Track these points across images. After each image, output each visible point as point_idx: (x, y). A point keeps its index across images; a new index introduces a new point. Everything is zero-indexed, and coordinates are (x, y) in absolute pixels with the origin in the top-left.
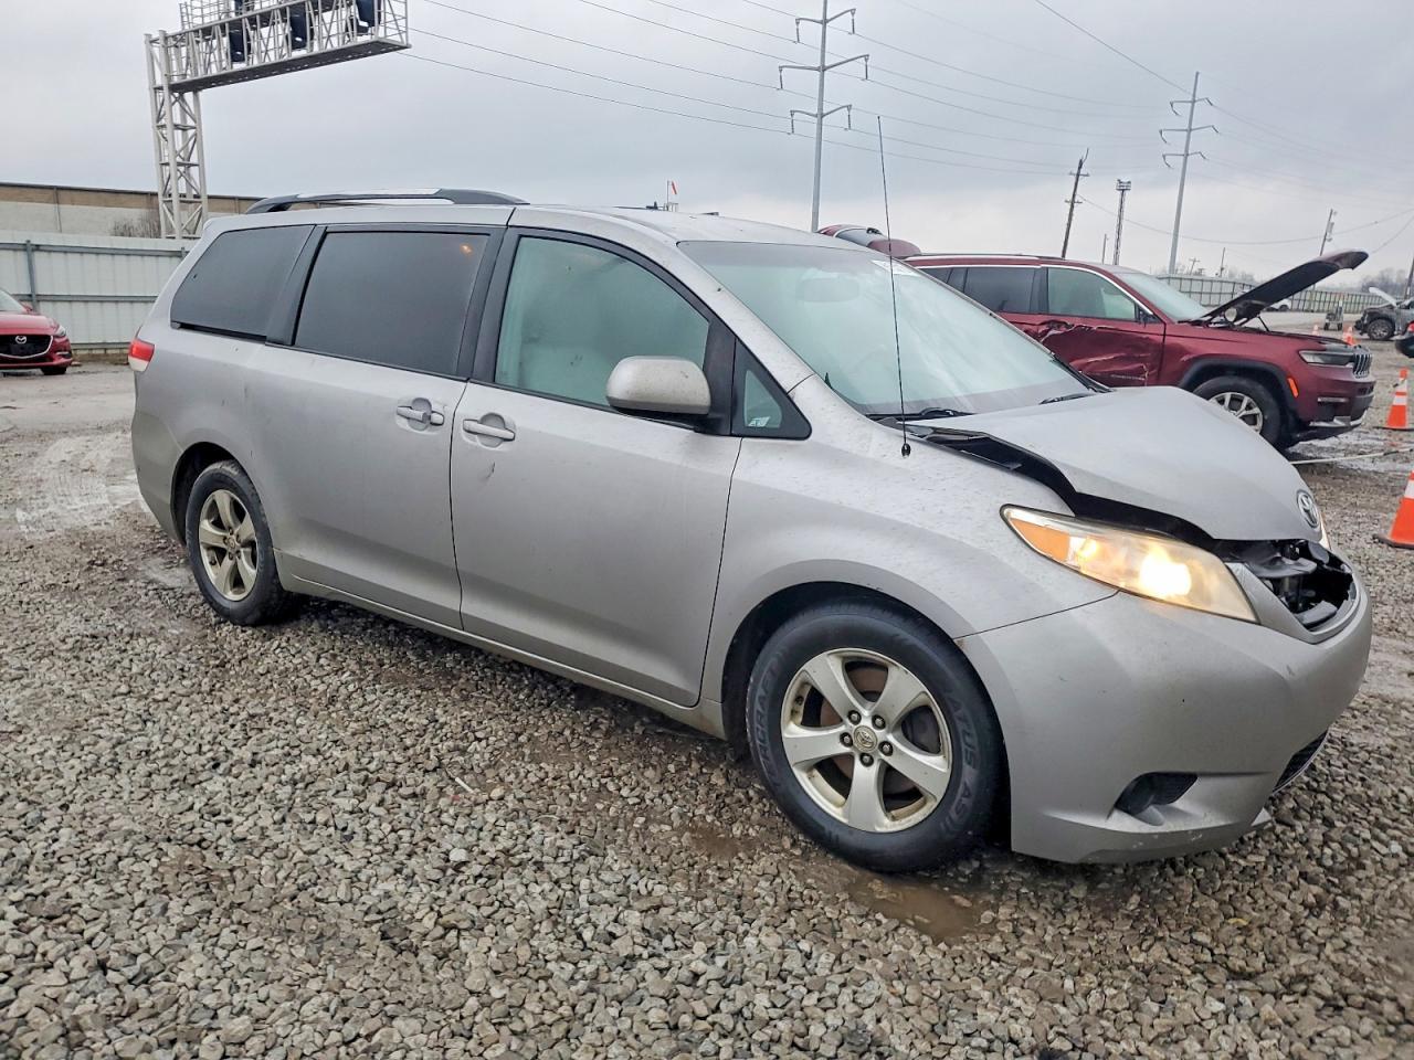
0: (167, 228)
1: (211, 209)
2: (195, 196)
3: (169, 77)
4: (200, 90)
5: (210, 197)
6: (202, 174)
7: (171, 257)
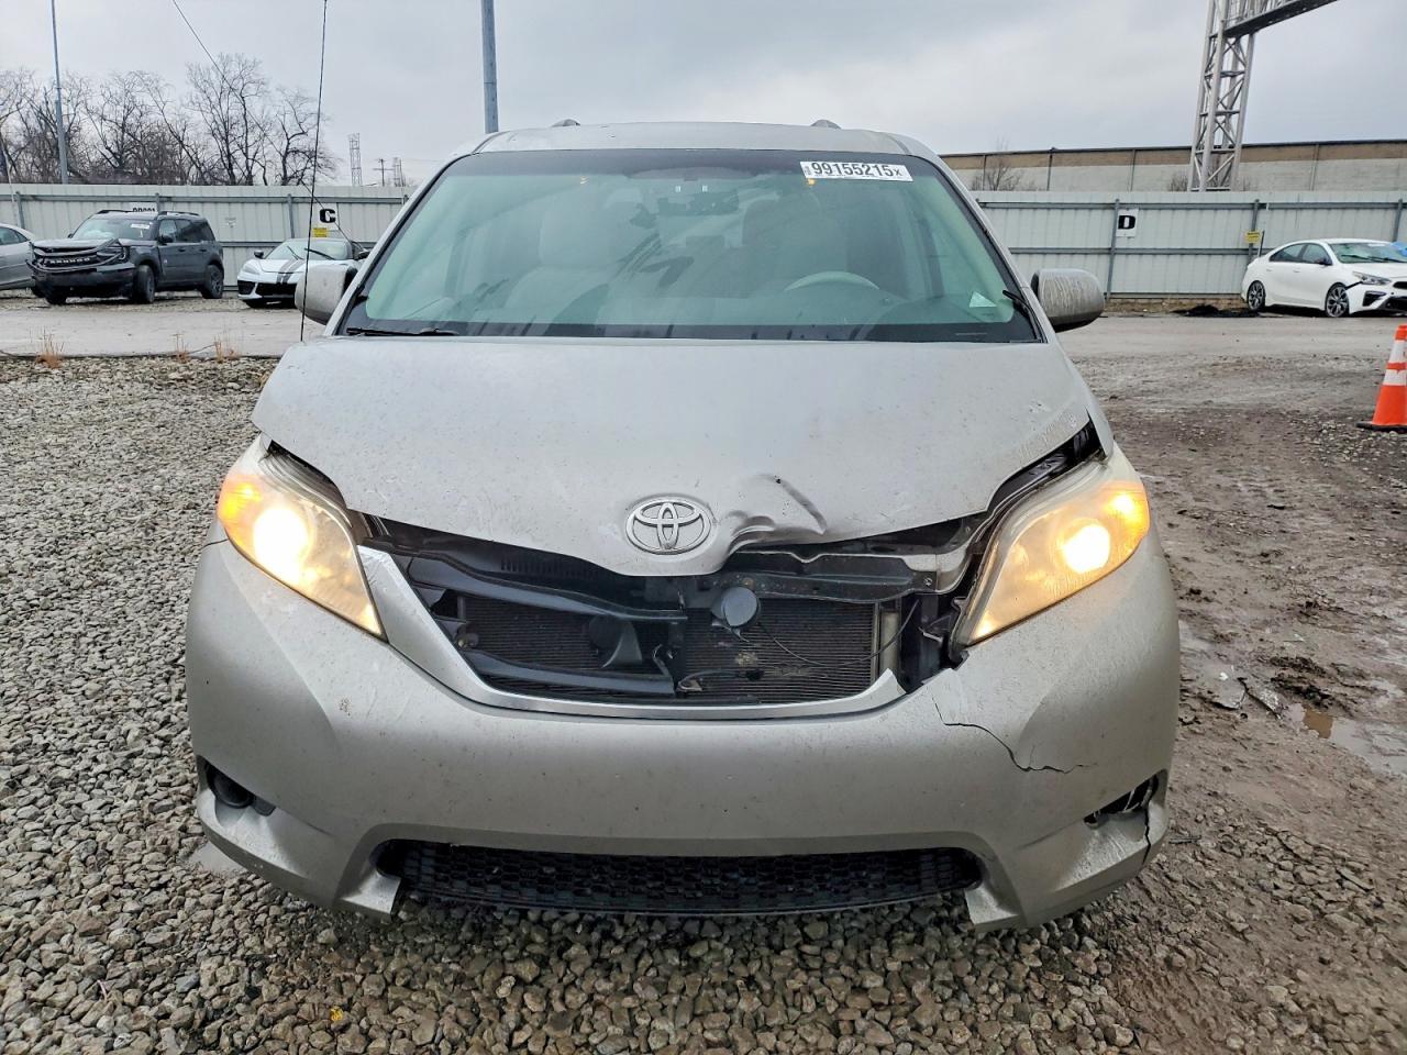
0: (1194, 181)
1: (1243, 160)
2: (1230, 147)
3: (1224, 23)
4: (1257, 30)
5: (1244, 147)
6: (1241, 122)
7: (1104, 209)
